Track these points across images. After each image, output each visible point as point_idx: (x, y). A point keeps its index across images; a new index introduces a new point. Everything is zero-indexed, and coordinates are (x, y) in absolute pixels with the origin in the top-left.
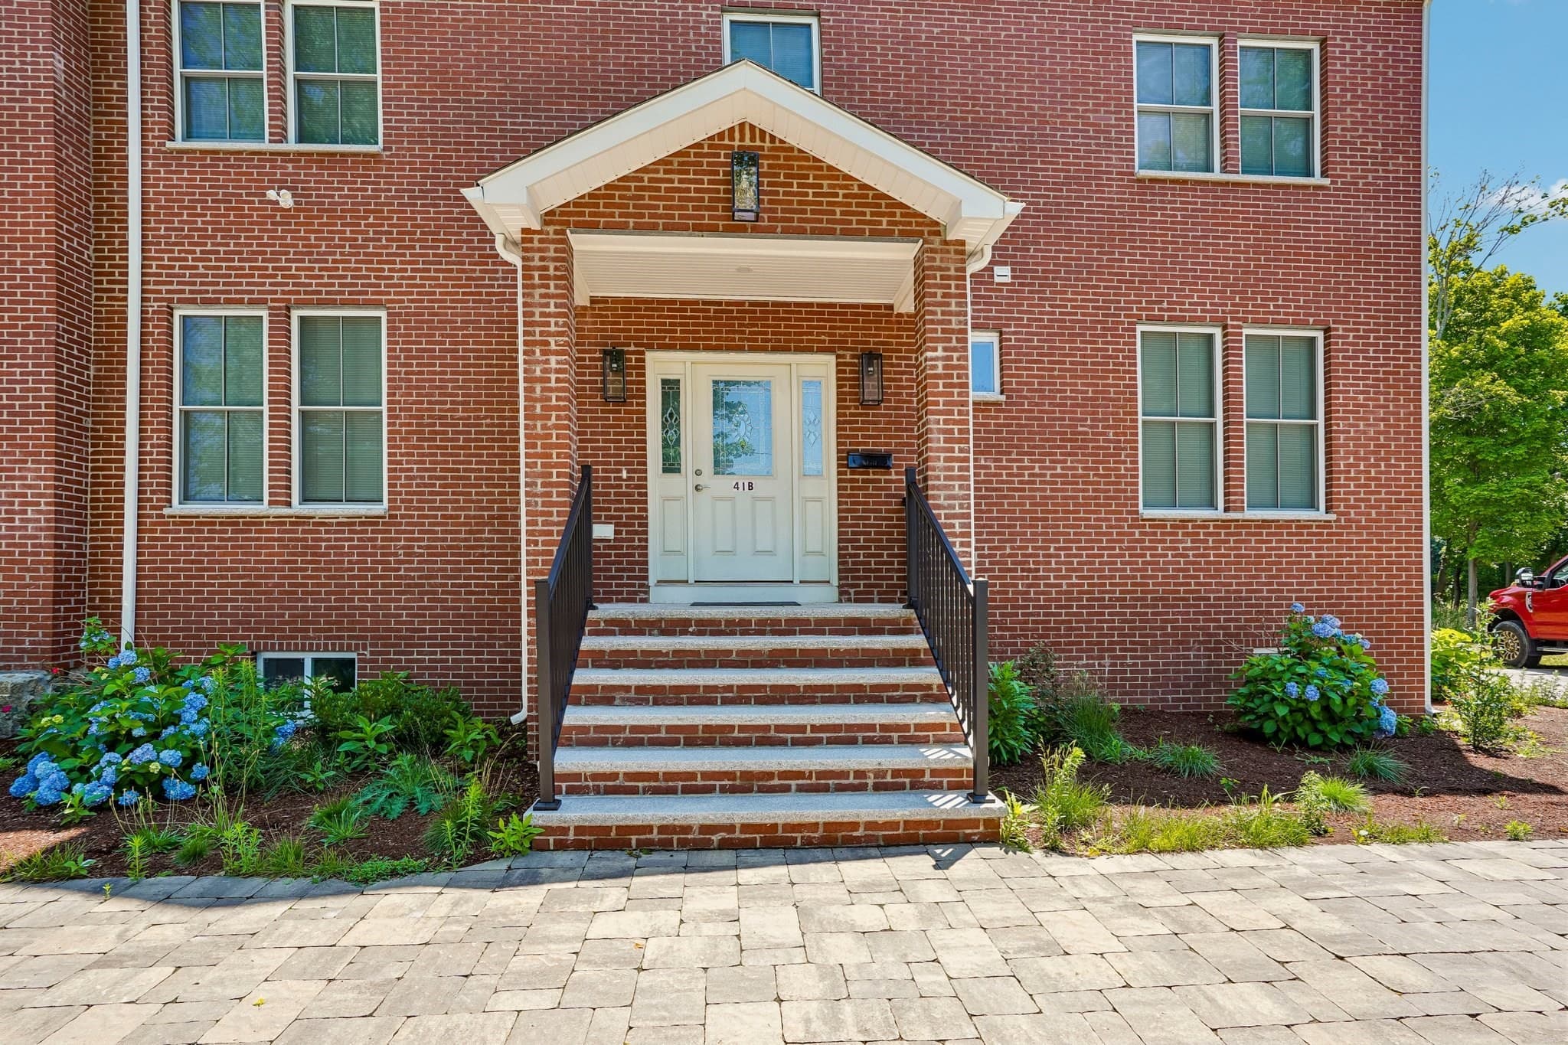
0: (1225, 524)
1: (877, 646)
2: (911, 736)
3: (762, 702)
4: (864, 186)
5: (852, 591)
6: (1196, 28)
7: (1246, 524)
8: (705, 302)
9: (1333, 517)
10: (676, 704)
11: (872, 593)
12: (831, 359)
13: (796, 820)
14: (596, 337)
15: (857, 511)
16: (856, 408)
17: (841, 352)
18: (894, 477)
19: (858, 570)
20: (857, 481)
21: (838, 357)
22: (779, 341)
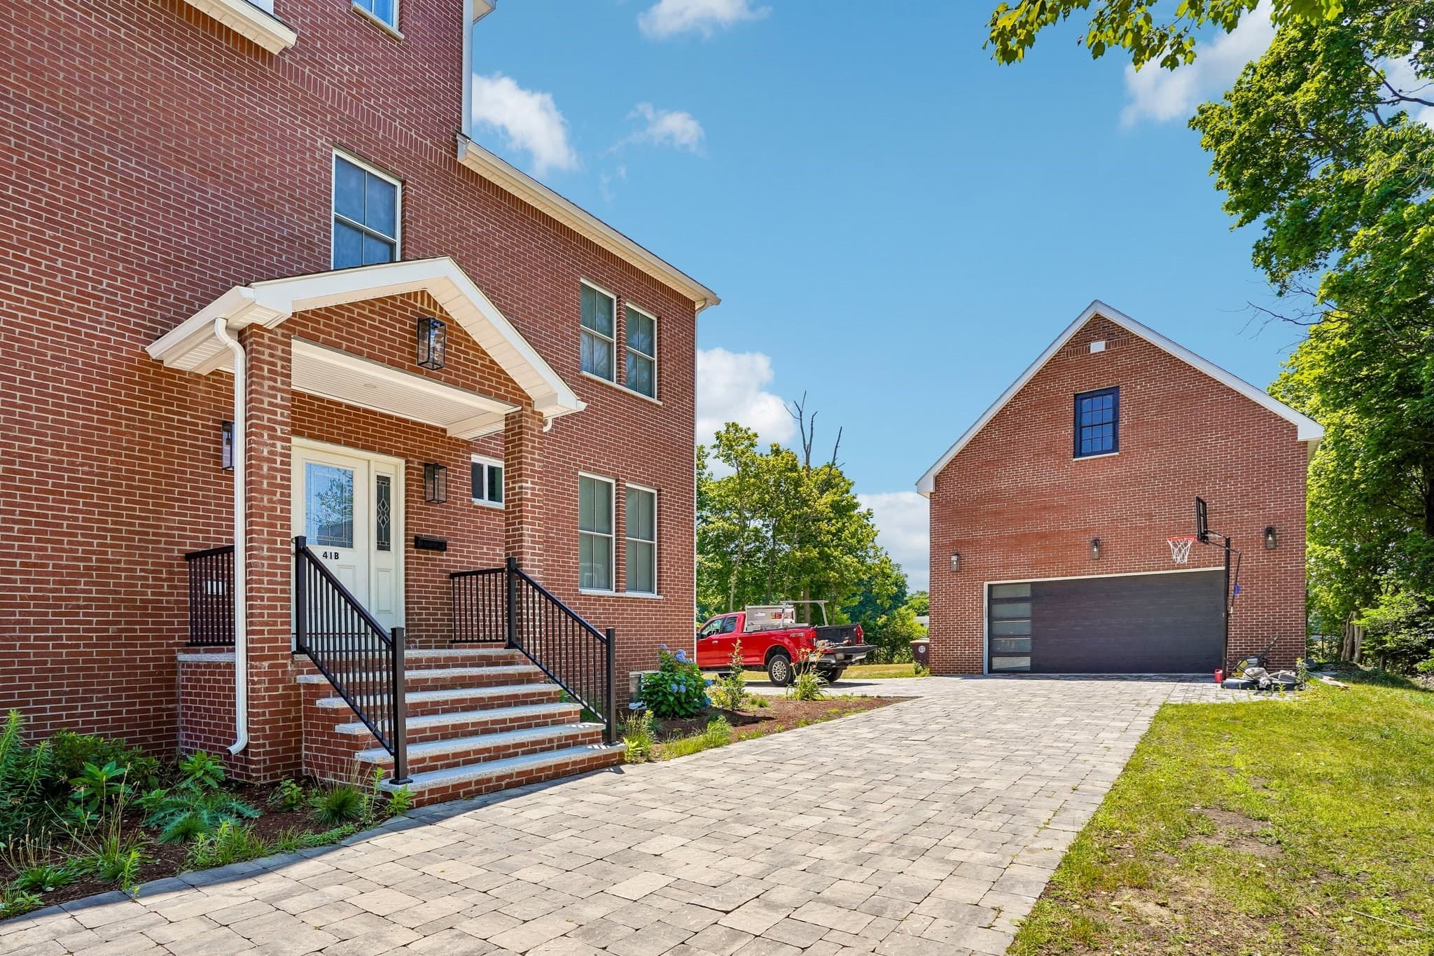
0: (617, 599)
1: (511, 672)
2: (556, 720)
3: (465, 710)
4: (492, 362)
5: (417, 640)
6: (608, 286)
7: (626, 600)
8: (311, 397)
9: (661, 597)
10: (414, 716)
11: (430, 642)
12: (401, 462)
13: (543, 765)
14: (209, 406)
15: (420, 581)
16: (421, 503)
17: (411, 459)
18: (445, 558)
19: (421, 625)
20: (420, 558)
21: (407, 462)
22: (368, 441)
